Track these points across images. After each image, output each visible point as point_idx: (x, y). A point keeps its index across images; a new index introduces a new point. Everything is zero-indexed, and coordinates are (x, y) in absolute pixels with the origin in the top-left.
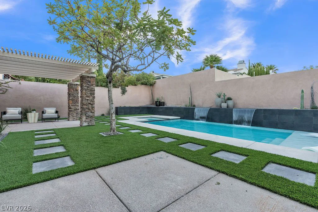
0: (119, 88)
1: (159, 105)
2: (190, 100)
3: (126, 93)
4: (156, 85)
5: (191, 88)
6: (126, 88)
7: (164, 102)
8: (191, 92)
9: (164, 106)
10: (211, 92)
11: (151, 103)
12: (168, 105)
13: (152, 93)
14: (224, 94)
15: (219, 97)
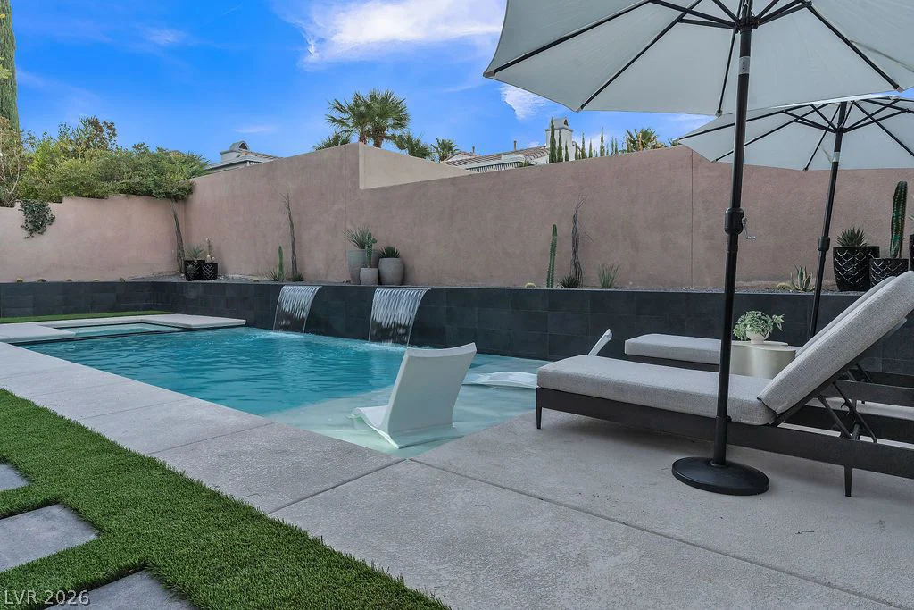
0: (12, 206)
1: (199, 275)
2: (281, 258)
3: (50, 229)
4: (198, 199)
5: (290, 214)
6: (53, 206)
7: (215, 266)
8: (292, 226)
9: (215, 278)
10: (349, 227)
11: (175, 267)
12: (230, 276)
13: (178, 229)
14: (370, 236)
15: (362, 245)
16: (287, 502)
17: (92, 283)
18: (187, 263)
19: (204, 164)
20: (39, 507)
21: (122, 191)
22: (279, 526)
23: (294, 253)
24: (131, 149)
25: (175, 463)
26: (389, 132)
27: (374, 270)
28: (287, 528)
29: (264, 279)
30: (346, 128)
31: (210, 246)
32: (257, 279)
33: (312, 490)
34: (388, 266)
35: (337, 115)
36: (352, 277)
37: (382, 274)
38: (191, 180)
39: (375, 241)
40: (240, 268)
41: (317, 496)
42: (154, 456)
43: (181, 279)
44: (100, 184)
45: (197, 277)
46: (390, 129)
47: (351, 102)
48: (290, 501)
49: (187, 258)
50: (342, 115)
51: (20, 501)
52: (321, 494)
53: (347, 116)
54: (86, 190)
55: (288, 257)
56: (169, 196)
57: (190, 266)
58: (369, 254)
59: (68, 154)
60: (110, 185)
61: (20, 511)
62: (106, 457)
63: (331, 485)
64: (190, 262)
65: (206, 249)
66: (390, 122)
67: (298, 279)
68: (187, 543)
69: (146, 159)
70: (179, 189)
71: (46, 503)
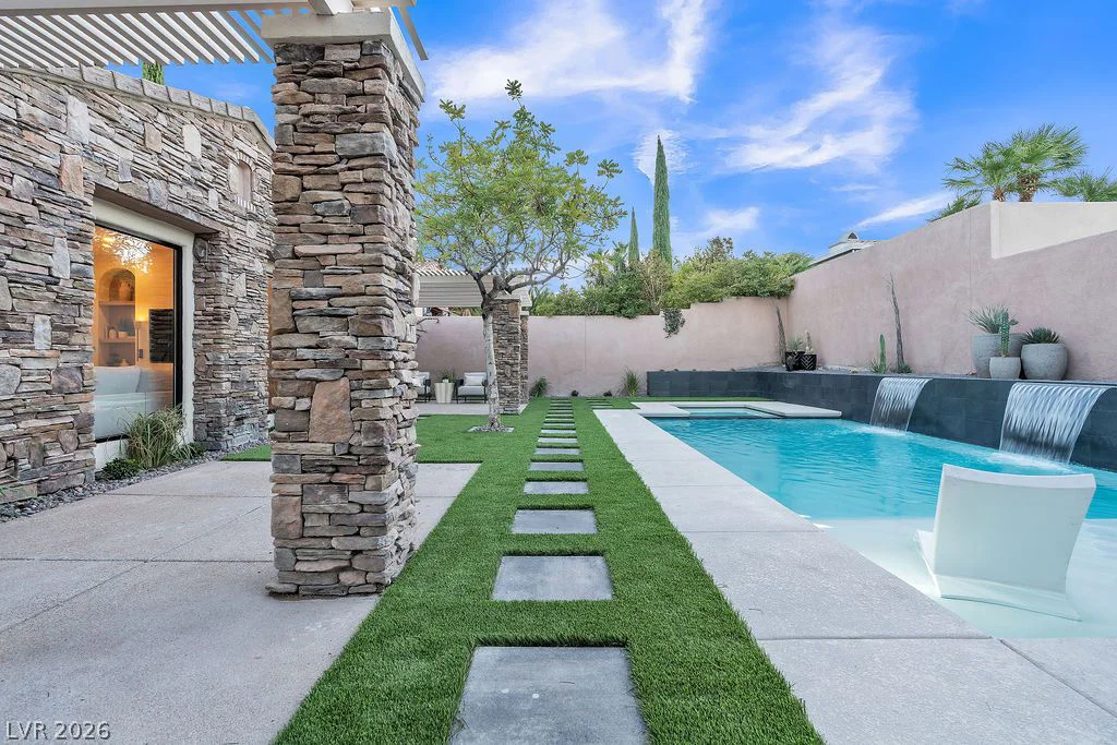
0: (658, 314)
1: (799, 366)
2: (883, 348)
3: (682, 330)
4: (797, 293)
5: (895, 299)
6: (683, 311)
7: (814, 357)
8: (897, 312)
9: (813, 369)
10: (975, 307)
11: (777, 358)
12: (829, 367)
13: (781, 325)
14: (1006, 316)
15: (993, 328)
16: (788, 634)
17: (709, 373)
18: (787, 354)
19: (809, 260)
20: (591, 554)
21: (734, 294)
22: (762, 660)
23: (900, 341)
24: (741, 258)
25: (700, 549)
26: (1048, 177)
27: (1015, 361)
28: (769, 669)
29: (865, 371)
30: (974, 188)
31: (809, 338)
32: (855, 369)
33: (826, 630)
34: (1037, 355)
35: (959, 175)
36: (977, 367)
37: (1025, 366)
38: (792, 277)
39: (1014, 323)
40: (839, 358)
41: (829, 642)
42: (685, 535)
43: (782, 370)
44: (717, 290)
45: (796, 368)
46: (1050, 174)
47: (980, 155)
48: (793, 634)
49: (788, 350)
50: (966, 174)
51: (582, 545)
52: (835, 641)
53: (973, 173)
54: (707, 296)
55: (891, 346)
56: (772, 294)
57: (790, 357)
58: (1005, 339)
59: (697, 269)
60: (724, 290)
61: (578, 555)
62: (652, 525)
63: (856, 634)
64: (790, 354)
65: (805, 340)
66: (1049, 164)
67: (904, 370)
68: (667, 637)
69: (754, 264)
70: (782, 287)
71: (595, 553)
